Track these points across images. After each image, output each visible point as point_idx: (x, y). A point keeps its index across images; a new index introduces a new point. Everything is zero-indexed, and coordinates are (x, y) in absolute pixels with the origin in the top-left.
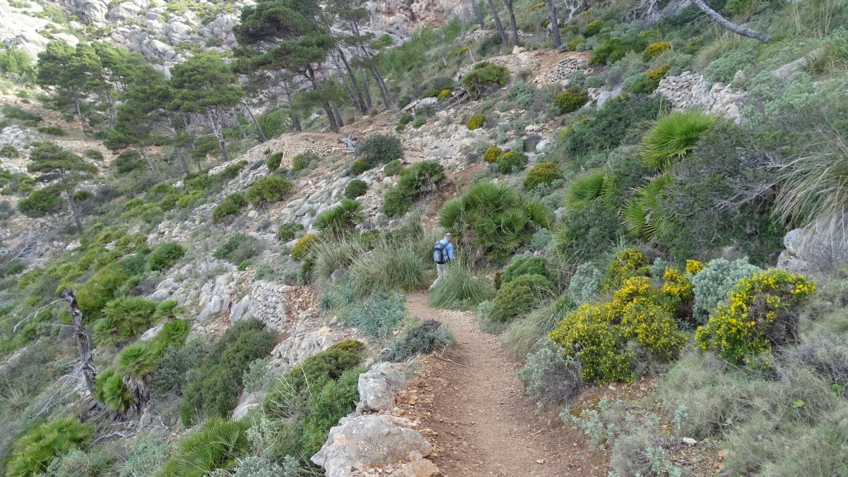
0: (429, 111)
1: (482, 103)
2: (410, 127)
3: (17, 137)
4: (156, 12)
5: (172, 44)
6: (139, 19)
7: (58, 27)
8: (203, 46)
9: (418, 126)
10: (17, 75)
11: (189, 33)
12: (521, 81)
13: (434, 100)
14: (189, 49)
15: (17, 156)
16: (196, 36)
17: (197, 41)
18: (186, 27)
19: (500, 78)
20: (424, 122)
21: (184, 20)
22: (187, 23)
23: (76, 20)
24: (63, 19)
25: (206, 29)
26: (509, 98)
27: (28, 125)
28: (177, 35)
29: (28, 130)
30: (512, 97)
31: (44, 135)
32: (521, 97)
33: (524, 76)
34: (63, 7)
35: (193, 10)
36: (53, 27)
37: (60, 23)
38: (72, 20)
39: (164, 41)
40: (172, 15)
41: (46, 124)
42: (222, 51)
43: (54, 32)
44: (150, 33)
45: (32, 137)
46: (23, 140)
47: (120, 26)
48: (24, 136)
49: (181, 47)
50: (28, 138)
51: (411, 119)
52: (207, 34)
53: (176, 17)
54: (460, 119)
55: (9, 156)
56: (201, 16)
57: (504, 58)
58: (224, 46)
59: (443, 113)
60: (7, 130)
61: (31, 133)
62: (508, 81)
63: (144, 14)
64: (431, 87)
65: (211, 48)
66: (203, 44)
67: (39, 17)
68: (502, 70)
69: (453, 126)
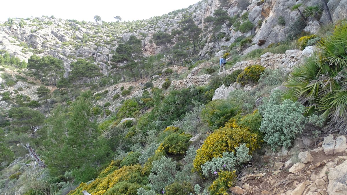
0: (157, 78)
1: (168, 76)
2: (153, 81)
3: (22, 84)
4: (59, 45)
5: (65, 56)
6: (53, 47)
7: (26, 49)
8: (76, 57)
9: (155, 81)
10: (16, 65)
11: (71, 52)
12: (175, 72)
13: (158, 76)
14: (72, 58)
15: (23, 90)
16: (73, 53)
17: (74, 55)
18: (70, 51)
19: (171, 71)
20: (156, 80)
21: (69, 48)
22: (70, 49)
23: (31, 47)
24: (27, 47)
25: (76, 51)
26: (173, 76)
27: (24, 81)
28: (67, 53)
29: (25, 82)
30: (173, 75)
31: (30, 84)
32: (175, 75)
33: (176, 71)
34: (26, 43)
35: (71, 45)
36: (25, 50)
37: (26, 48)
38: (30, 47)
39: (62, 55)
40: (65, 46)
41: (29, 81)
42: (83, 59)
43: (26, 51)
44: (58, 52)
45: (26, 85)
46: (24, 86)
47: (47, 49)
48: (24, 84)
49: (69, 57)
50: (25, 85)
51: (153, 79)
52: (77, 53)
53: (66, 47)
54: (164, 79)
55: (21, 90)
56: (75, 47)
57: (172, 67)
58: (84, 57)
59: (160, 78)
60: (19, 82)
61: (26, 84)
62: (173, 72)
63: (55, 46)
64: (157, 73)
65: (79, 58)
66: (76, 56)
67: (20, 46)
68: (172, 70)
69: (162, 81)
